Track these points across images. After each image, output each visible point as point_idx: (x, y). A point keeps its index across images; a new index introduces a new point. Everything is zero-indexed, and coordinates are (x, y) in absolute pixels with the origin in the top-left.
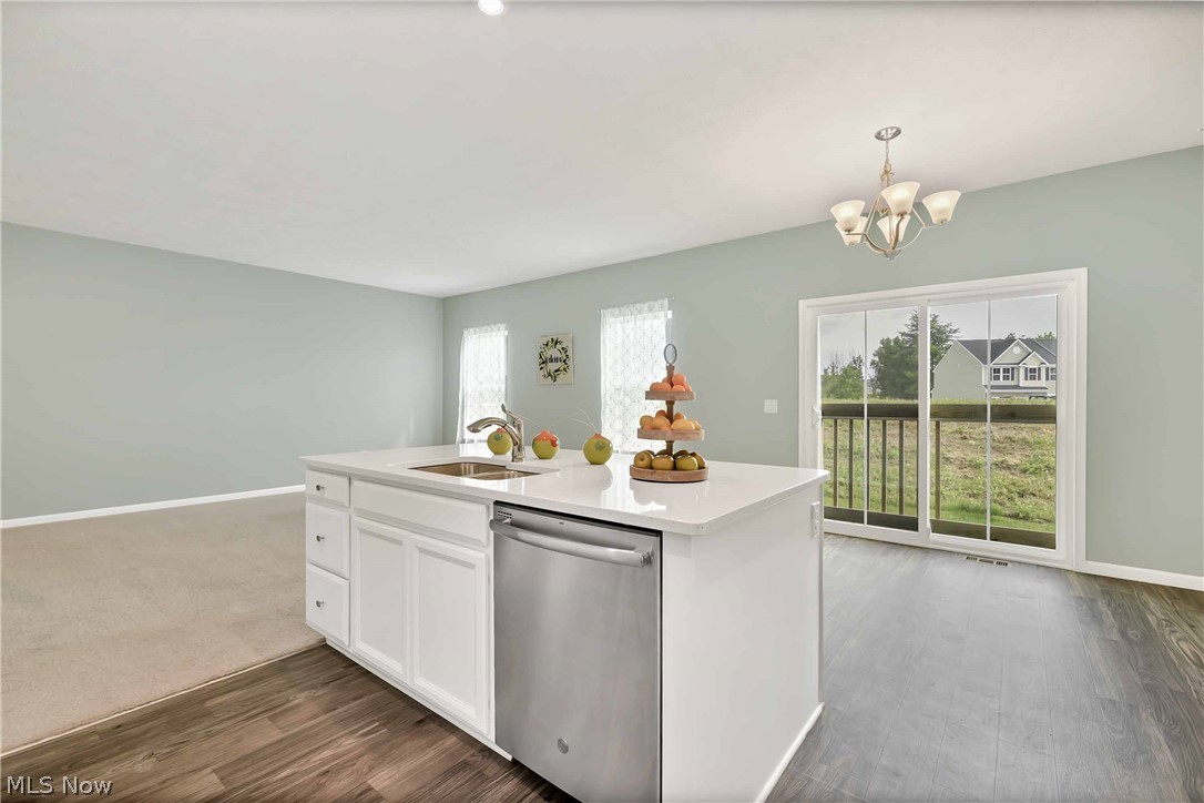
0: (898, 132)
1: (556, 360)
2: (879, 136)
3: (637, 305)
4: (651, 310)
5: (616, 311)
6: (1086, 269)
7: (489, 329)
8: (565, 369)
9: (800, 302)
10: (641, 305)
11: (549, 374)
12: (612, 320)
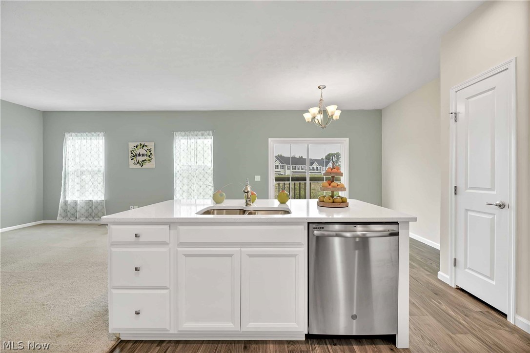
0: (325, 87)
1: (143, 155)
2: (319, 88)
3: (195, 132)
4: (203, 135)
5: (183, 133)
6: (348, 139)
7: (89, 134)
8: (149, 160)
9: (269, 139)
10: (198, 132)
11: (138, 163)
12: (180, 137)
